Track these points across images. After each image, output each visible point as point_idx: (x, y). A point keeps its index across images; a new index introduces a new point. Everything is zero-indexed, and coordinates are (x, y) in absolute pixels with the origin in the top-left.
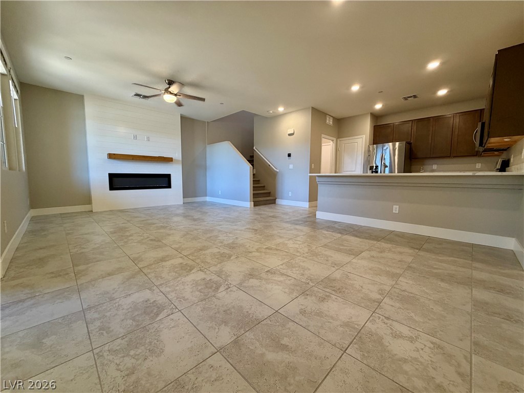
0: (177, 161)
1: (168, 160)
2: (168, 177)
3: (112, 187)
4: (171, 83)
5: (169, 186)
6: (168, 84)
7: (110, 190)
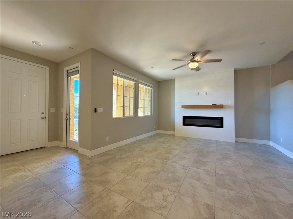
0: (229, 107)
1: (221, 107)
2: (221, 119)
3: (184, 124)
4: (194, 54)
5: (221, 126)
6: (193, 56)
7: (183, 125)
